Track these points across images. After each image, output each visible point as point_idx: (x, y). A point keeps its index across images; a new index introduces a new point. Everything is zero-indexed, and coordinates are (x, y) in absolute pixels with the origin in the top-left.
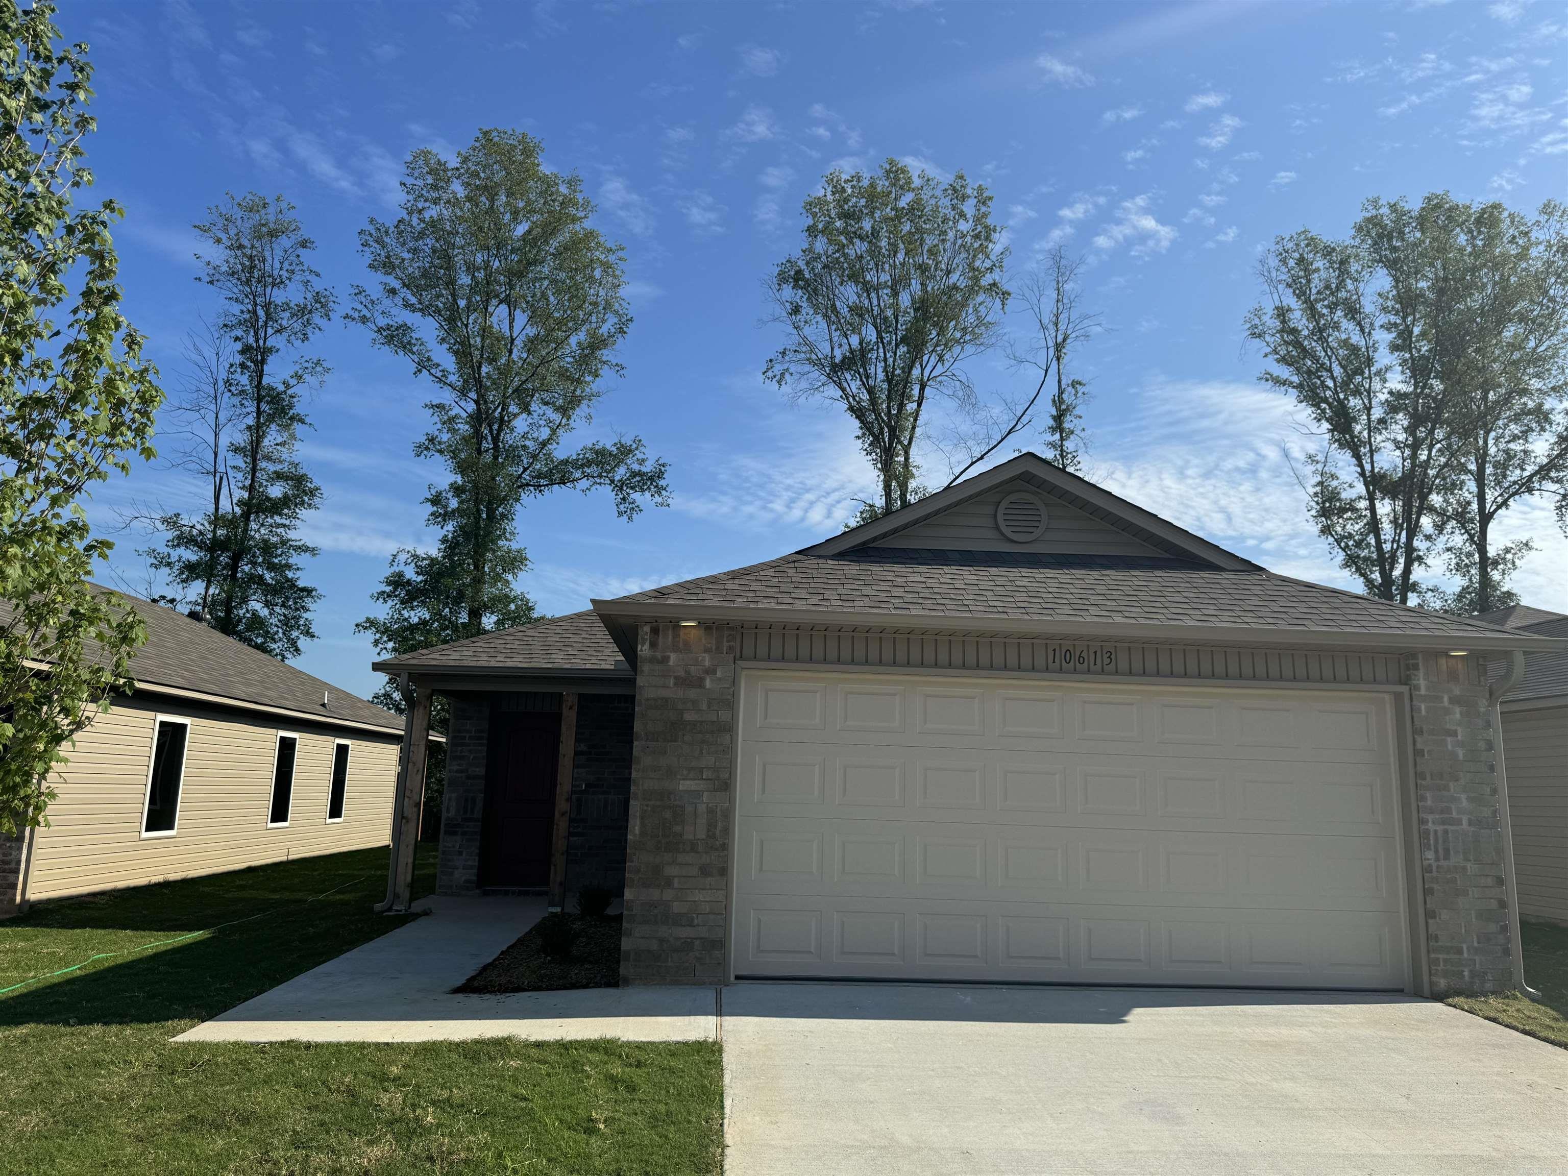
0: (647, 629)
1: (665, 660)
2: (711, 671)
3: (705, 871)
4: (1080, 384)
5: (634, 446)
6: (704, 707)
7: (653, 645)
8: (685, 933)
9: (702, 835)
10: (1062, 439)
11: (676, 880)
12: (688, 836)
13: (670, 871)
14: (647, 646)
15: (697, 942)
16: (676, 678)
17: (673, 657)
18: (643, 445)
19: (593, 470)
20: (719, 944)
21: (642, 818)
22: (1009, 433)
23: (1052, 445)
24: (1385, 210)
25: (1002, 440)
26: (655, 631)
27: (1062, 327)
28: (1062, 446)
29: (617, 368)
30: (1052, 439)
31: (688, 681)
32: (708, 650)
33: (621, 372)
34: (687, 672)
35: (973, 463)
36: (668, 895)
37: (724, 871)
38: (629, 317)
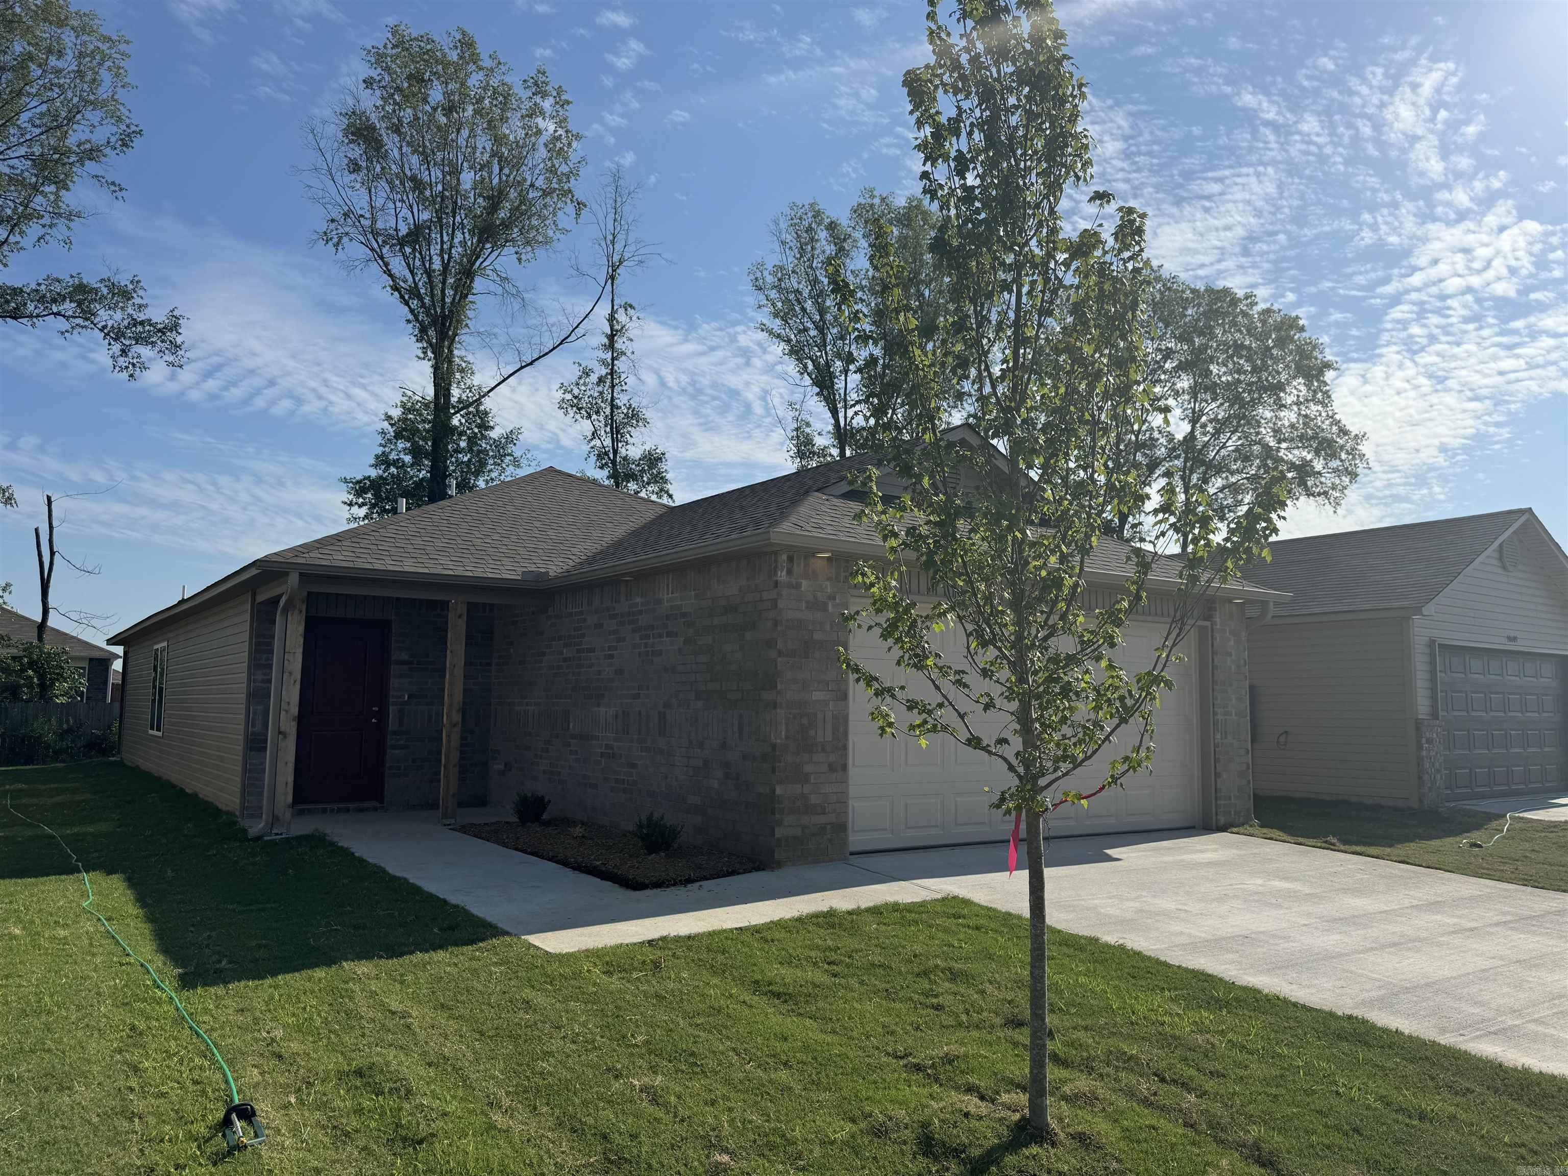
0: (785, 557)
1: (798, 586)
2: (832, 598)
3: (832, 768)
4: (631, 306)
5: (131, 287)
6: (828, 627)
7: (789, 572)
8: (821, 819)
9: (829, 738)
10: (613, 359)
11: (812, 777)
12: (820, 739)
13: (808, 768)
14: (784, 573)
15: (829, 827)
16: (807, 602)
17: (804, 583)
18: (142, 288)
19: (68, 307)
20: (841, 828)
21: (787, 724)
22: (561, 343)
23: (603, 362)
24: (877, 201)
25: (554, 348)
26: (791, 559)
27: (619, 247)
28: (613, 365)
29: (113, 188)
30: (604, 356)
31: (817, 605)
32: (828, 579)
33: (119, 194)
34: (815, 597)
35: (522, 368)
36: (807, 789)
37: (845, 768)
38: (138, 129)
